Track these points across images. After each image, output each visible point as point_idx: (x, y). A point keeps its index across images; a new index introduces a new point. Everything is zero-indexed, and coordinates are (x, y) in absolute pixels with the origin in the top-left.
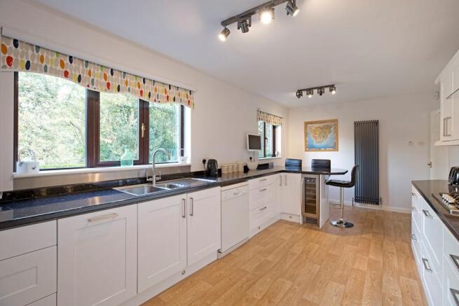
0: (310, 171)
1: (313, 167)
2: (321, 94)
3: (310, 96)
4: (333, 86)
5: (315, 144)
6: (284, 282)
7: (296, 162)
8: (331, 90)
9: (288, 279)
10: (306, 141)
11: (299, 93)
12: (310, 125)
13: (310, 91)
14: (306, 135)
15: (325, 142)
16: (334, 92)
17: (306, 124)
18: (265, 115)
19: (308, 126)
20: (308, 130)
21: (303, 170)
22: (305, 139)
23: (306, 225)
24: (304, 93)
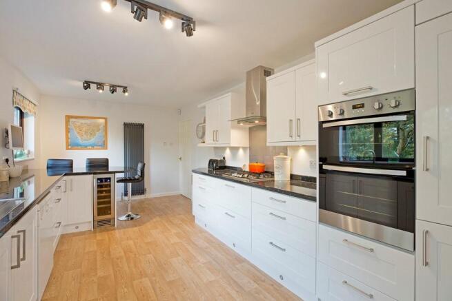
0: (85, 171)
1: (87, 167)
2: (113, 93)
3: (101, 91)
4: (125, 88)
5: (80, 141)
6: (141, 282)
7: (66, 163)
8: (124, 92)
9: (141, 278)
10: (67, 138)
11: (87, 85)
12: (74, 120)
13: (100, 86)
14: (68, 131)
15: (93, 140)
16: (126, 94)
17: (68, 118)
18: (22, 98)
19: (71, 120)
20: (71, 125)
21: (74, 171)
22: (67, 136)
23: (98, 229)
24: (93, 86)
